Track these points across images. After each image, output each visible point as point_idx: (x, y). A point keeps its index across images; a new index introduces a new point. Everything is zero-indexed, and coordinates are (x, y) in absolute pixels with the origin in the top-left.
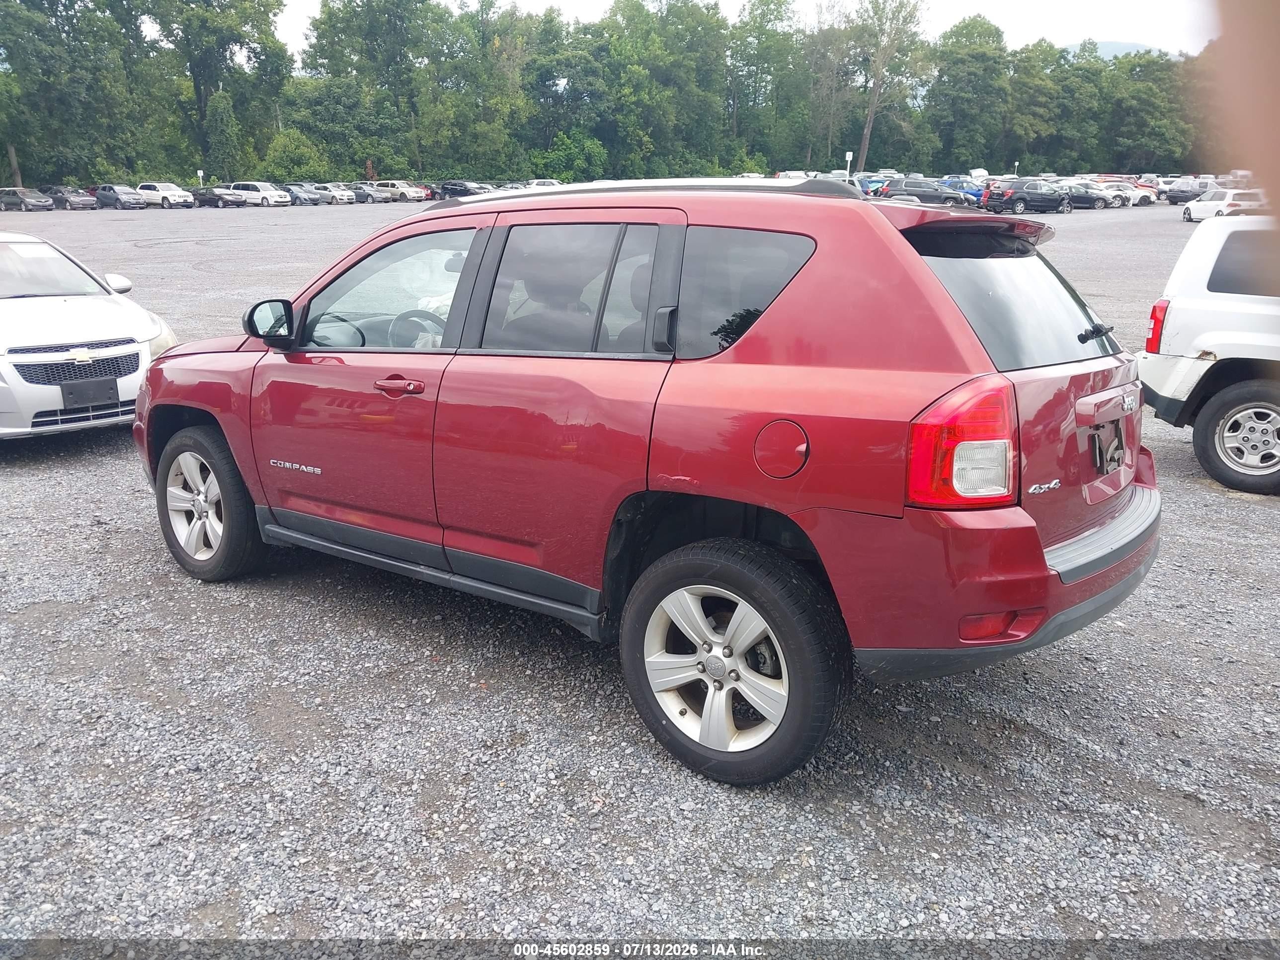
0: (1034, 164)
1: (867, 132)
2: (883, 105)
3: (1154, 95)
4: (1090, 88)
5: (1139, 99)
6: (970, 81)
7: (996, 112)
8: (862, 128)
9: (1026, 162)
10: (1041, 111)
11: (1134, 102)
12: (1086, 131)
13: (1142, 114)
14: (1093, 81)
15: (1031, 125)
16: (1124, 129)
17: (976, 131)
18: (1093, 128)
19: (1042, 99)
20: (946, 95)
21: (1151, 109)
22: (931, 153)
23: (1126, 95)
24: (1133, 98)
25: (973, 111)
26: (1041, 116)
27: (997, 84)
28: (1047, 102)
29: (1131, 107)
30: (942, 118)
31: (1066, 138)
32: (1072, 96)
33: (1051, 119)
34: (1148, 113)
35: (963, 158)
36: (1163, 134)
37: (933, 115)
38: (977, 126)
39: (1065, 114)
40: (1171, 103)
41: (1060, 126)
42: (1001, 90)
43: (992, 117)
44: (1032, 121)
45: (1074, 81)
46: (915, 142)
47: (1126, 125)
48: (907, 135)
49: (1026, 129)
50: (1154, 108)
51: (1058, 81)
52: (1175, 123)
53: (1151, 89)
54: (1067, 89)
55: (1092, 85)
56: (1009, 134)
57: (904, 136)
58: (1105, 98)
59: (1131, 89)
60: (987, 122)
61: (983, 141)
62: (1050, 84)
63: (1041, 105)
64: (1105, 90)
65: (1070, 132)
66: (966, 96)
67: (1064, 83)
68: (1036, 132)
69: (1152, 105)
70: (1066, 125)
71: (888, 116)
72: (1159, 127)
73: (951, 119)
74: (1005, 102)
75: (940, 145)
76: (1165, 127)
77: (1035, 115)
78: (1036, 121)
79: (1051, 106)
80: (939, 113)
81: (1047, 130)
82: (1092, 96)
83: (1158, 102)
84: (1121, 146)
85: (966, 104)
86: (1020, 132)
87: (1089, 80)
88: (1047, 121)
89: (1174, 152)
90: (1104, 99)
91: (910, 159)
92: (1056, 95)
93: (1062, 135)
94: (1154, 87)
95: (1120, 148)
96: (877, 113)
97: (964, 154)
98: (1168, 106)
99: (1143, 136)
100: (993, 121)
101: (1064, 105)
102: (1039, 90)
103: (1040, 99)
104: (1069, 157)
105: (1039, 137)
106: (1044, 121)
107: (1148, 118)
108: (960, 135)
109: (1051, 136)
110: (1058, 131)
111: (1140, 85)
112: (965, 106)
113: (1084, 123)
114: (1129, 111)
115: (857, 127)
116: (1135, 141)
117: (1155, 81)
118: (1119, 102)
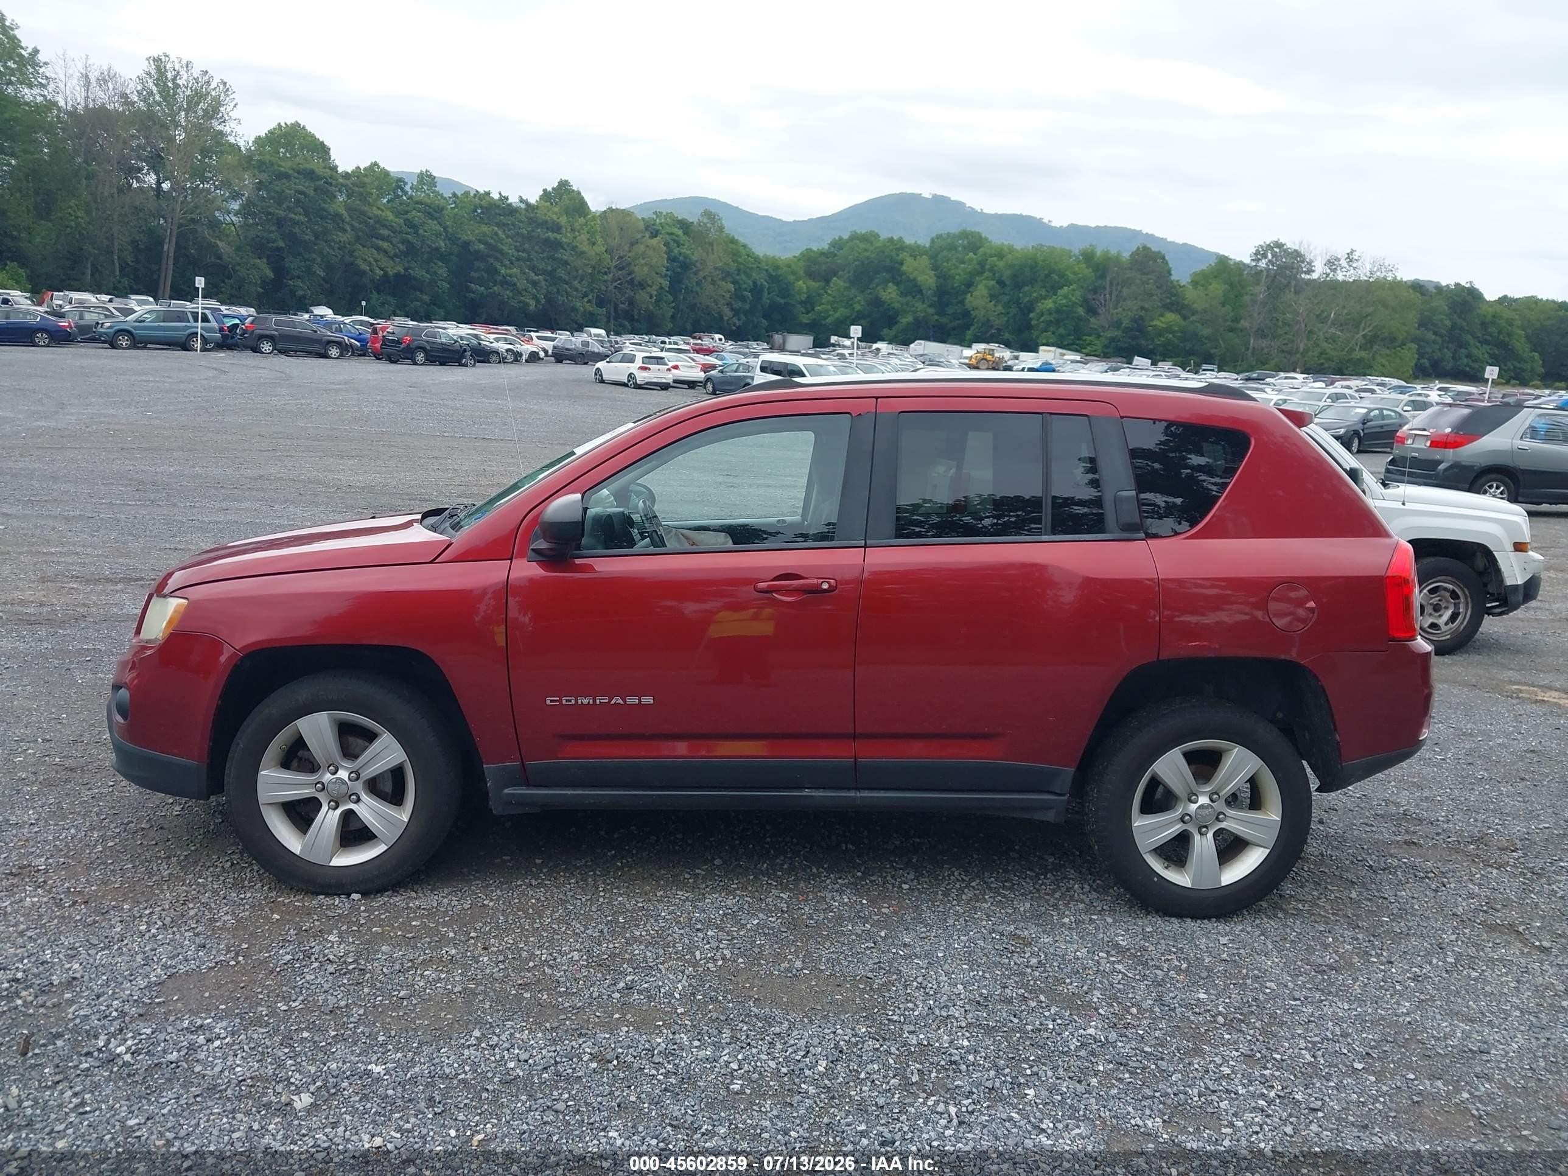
0: (383, 304)
1: (169, 248)
2: (189, 216)
3: (501, 241)
4: (433, 225)
5: (486, 243)
6: (298, 201)
7: (333, 240)
8: (161, 244)
9: (373, 302)
10: (385, 245)
11: (482, 246)
12: (436, 273)
13: (491, 260)
14: (436, 219)
15: (376, 260)
16: (473, 274)
17: (313, 261)
18: (443, 271)
19: (384, 232)
20: (269, 214)
21: (498, 255)
22: (259, 282)
23: (473, 238)
24: (480, 241)
25: (307, 237)
26: (385, 252)
27: (332, 208)
28: (389, 236)
29: (477, 252)
30: (268, 241)
31: (415, 279)
32: (416, 232)
33: (396, 256)
34: (497, 259)
35: (300, 293)
36: (515, 284)
37: (257, 236)
38: (314, 256)
39: (411, 252)
40: (519, 251)
41: (406, 265)
42: (337, 216)
43: (331, 247)
44: (376, 256)
45: (416, 216)
46: (238, 268)
47: (476, 271)
48: (225, 257)
49: (370, 264)
50: (502, 254)
51: (399, 214)
52: (524, 273)
53: (496, 234)
54: (410, 224)
55: (435, 222)
56: (351, 269)
57: (221, 259)
58: (452, 239)
59: (477, 231)
60: (325, 252)
61: (322, 274)
62: (390, 216)
63: (383, 239)
64: (450, 230)
65: (418, 272)
66: (297, 218)
67: (406, 216)
68: (382, 269)
69: (501, 251)
70: (413, 264)
71: (196, 231)
72: (510, 276)
73: (281, 244)
74: (344, 231)
75: (271, 275)
76: (516, 276)
77: (378, 249)
78: (380, 256)
79: (394, 240)
80: (265, 235)
81: (395, 268)
82: (438, 235)
83: (505, 248)
84: (474, 293)
85: (297, 227)
86: (365, 267)
87: (433, 218)
88: (392, 258)
89: (528, 305)
90: (449, 239)
91: (232, 287)
92: (398, 229)
93: (410, 274)
94: (500, 232)
95: (473, 295)
96: (180, 226)
97: (302, 287)
98: (515, 254)
99: (495, 283)
100: (331, 251)
101: (409, 242)
102: (379, 221)
103: (381, 231)
104: (421, 300)
105: (386, 274)
106: (389, 257)
107: (498, 266)
108: (293, 264)
109: (397, 275)
110: (406, 270)
111: (485, 229)
112: (297, 230)
113: (432, 264)
114: (478, 256)
115: (155, 242)
116: (487, 288)
117: (498, 225)
118: (466, 244)
